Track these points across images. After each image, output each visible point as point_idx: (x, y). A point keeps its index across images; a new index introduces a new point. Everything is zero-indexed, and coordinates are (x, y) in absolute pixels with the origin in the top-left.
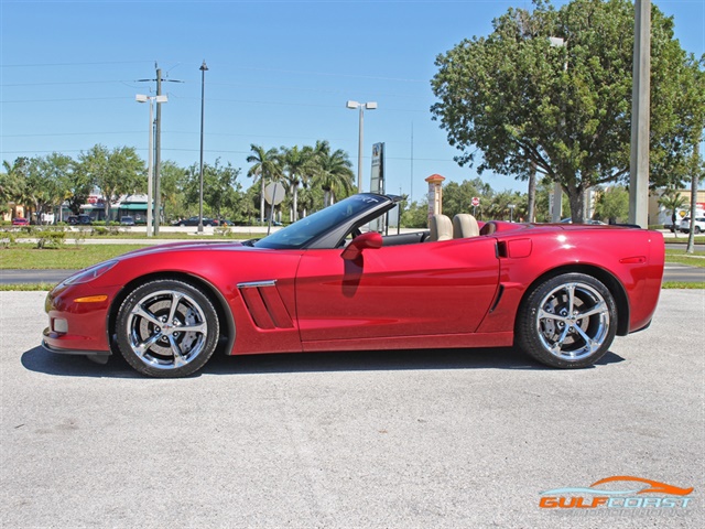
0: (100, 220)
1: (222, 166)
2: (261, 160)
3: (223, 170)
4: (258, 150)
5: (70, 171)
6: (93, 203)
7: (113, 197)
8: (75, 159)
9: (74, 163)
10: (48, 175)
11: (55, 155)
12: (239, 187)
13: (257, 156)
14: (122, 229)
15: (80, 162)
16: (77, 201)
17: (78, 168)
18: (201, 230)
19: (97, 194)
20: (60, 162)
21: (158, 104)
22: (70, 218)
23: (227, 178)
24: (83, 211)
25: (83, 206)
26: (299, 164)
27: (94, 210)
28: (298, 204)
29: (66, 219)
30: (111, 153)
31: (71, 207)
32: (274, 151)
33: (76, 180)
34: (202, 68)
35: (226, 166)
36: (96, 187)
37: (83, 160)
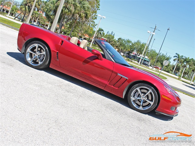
0: (134, 59)
1: (168, 56)
2: (178, 58)
3: (167, 57)
4: (178, 55)
5: (131, 45)
6: (134, 54)
7: (138, 54)
8: (133, 42)
9: (132, 43)
10: (125, 44)
11: (128, 40)
12: (170, 62)
14: (133, 61)
16: (130, 52)
17: (133, 44)
18: (153, 68)
19: (135, 52)
20: (129, 41)
21: (153, 35)
22: (127, 56)
23: (168, 59)
24: (131, 55)
25: (131, 54)
26: (188, 62)
27: (133, 56)
28: (184, 72)
29: (126, 56)
30: (142, 43)
31: (128, 53)
32: (182, 56)
33: (131, 47)
34: (168, 29)
35: (169, 56)
36: (135, 50)
37: (134, 43)
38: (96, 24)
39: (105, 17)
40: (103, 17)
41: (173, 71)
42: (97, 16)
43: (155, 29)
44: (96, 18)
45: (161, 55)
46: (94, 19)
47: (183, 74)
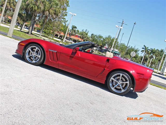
2: (145, 49)
3: (136, 49)
4: (145, 47)
5: (102, 40)
6: (106, 48)
7: (110, 48)
9: (103, 38)
10: (97, 39)
11: (100, 35)
12: (138, 54)
13: (145, 48)
14: (104, 54)
15: (105, 38)
16: (102, 46)
17: (104, 39)
19: (106, 46)
20: (100, 37)
21: (121, 29)
22: (99, 50)
23: (136, 51)
24: (103, 49)
25: (103, 48)
26: (154, 53)
27: (105, 50)
28: (151, 62)
30: (112, 38)
31: (100, 47)
33: (103, 42)
34: (134, 24)
36: (106, 45)
37: (106, 38)
38: (66, 20)
39: (76, 15)
40: (74, 14)
41: (141, 62)
42: (67, 13)
43: (123, 23)
44: (66, 15)
45: (130, 47)
46: (64, 16)
47: (150, 64)
